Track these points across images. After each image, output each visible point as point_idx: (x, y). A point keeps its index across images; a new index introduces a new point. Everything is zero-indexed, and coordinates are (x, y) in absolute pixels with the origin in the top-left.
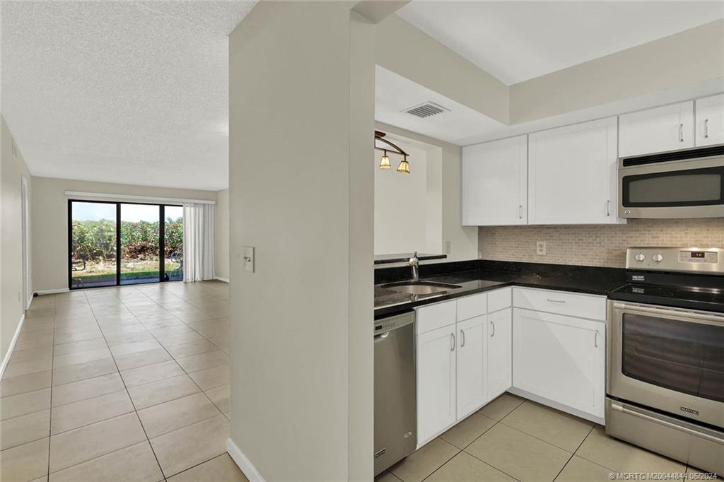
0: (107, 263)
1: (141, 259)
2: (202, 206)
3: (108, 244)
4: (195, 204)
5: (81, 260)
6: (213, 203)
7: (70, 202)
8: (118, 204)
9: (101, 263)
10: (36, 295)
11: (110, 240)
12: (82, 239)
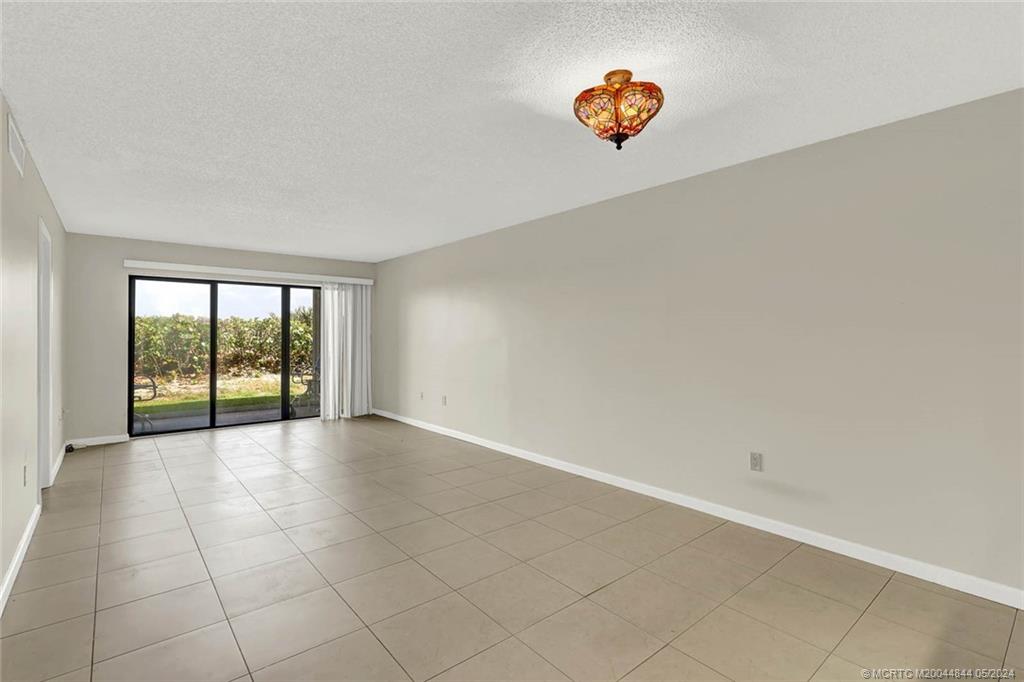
0: (184, 381)
1: (235, 375)
2: (351, 287)
3: (185, 352)
4: (341, 284)
5: (148, 380)
6: (371, 282)
7: (132, 279)
8: (214, 284)
9: (175, 381)
10: (70, 449)
11: (188, 345)
12: (147, 345)
